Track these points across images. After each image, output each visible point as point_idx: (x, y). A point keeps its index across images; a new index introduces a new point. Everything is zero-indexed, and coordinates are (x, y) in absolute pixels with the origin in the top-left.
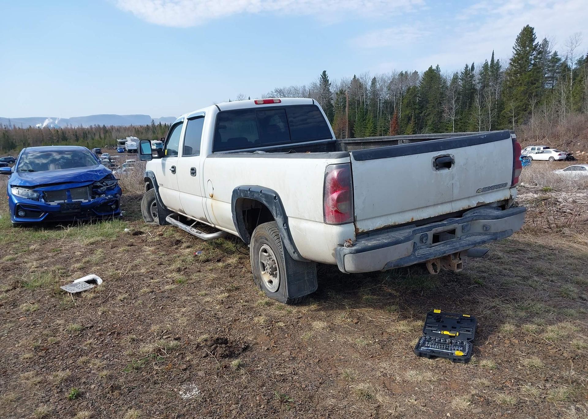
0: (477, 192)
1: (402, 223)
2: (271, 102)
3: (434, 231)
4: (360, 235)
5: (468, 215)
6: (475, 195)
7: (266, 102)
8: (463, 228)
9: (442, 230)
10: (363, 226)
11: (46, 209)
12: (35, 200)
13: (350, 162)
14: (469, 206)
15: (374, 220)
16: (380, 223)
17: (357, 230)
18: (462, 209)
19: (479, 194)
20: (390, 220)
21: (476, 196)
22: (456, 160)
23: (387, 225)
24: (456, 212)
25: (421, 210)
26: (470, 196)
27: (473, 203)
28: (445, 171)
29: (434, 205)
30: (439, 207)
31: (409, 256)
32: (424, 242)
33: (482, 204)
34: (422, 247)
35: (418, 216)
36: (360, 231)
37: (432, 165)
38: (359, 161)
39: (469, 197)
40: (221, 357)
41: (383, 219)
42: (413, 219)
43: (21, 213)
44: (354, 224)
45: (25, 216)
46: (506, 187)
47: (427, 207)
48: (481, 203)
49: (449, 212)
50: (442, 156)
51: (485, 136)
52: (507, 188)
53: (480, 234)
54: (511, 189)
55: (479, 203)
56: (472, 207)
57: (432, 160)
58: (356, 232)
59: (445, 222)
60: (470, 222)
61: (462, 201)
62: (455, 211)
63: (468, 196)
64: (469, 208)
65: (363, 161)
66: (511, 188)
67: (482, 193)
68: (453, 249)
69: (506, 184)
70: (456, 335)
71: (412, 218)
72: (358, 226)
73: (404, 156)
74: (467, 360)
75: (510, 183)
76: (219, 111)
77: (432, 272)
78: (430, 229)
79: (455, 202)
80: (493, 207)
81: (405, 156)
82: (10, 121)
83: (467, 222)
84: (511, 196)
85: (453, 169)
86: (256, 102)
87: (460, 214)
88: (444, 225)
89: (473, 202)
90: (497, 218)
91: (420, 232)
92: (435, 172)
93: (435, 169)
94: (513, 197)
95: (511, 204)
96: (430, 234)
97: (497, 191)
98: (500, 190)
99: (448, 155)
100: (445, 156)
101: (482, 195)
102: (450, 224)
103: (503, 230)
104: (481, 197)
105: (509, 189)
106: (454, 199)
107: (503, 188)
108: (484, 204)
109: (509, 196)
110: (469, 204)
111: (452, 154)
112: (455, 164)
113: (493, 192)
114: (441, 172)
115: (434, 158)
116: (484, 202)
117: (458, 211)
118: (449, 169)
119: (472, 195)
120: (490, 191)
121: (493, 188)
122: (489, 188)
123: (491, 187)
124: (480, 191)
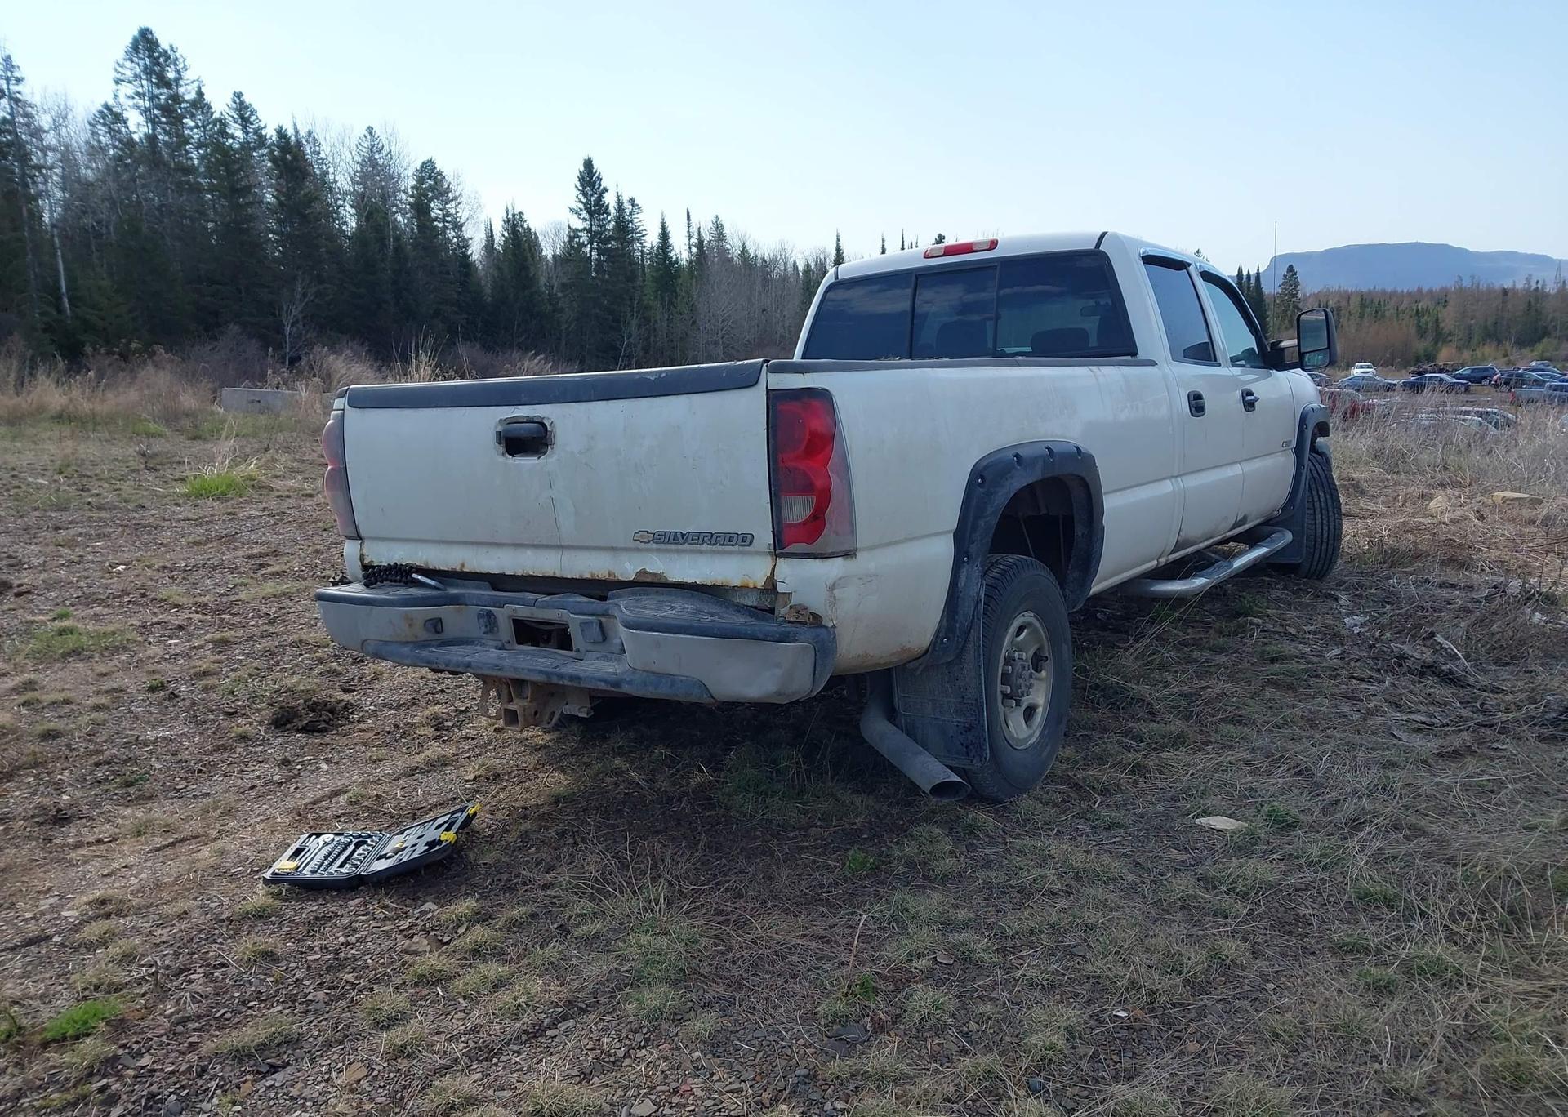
0: (634, 539)
1: (442, 568)
2: (967, 248)
3: (507, 610)
9: (529, 615)
10: (372, 553)
13: (343, 409)
14: (610, 574)
15: (392, 545)
16: (401, 555)
17: (362, 557)
18: (588, 576)
19: (643, 546)
20: (420, 554)
21: (638, 550)
22: (558, 436)
23: (415, 564)
24: (570, 578)
25: (484, 549)
26: (614, 545)
27: (627, 568)
28: (529, 462)
29: (516, 546)
30: (529, 552)
31: (405, 643)
32: (483, 629)
33: (656, 580)
34: (488, 642)
35: (475, 562)
36: (366, 561)
37: (497, 440)
38: (355, 410)
39: (613, 549)
41: (408, 547)
42: (463, 566)
44: (361, 543)
46: (750, 549)
47: (497, 544)
48: (650, 573)
49: (551, 574)
50: (521, 420)
52: (758, 553)
54: (781, 562)
55: (643, 572)
56: (621, 578)
57: (495, 428)
58: (361, 561)
59: (545, 598)
60: (604, 619)
61: (594, 554)
62: (568, 576)
63: (610, 545)
64: (612, 578)
65: (362, 410)
66: (773, 555)
67: (654, 546)
69: (746, 540)
71: (461, 562)
72: (366, 549)
73: (435, 410)
75: (765, 537)
76: (833, 280)
78: (501, 603)
79: (572, 553)
80: (733, 603)
83: (592, 614)
85: (550, 460)
86: (925, 255)
87: (600, 589)
88: (532, 603)
89: (627, 565)
91: (475, 602)
92: (501, 459)
93: (502, 449)
94: (781, 588)
95: (783, 611)
96: (503, 615)
97: (718, 552)
98: (731, 553)
99: (539, 420)
100: (530, 420)
101: (658, 550)
102: (547, 606)
103: (654, 668)
104: (655, 557)
105: (769, 558)
106: (566, 543)
107: (736, 548)
108: (663, 581)
109: (760, 580)
110: (612, 569)
111: (548, 418)
112: (554, 446)
113: (701, 551)
114: (518, 462)
115: (501, 421)
116: (662, 575)
117: (577, 577)
118: (539, 458)
119: (621, 545)
120: (686, 546)
121: (690, 537)
122: (677, 538)
123: (683, 535)
124: (642, 537)
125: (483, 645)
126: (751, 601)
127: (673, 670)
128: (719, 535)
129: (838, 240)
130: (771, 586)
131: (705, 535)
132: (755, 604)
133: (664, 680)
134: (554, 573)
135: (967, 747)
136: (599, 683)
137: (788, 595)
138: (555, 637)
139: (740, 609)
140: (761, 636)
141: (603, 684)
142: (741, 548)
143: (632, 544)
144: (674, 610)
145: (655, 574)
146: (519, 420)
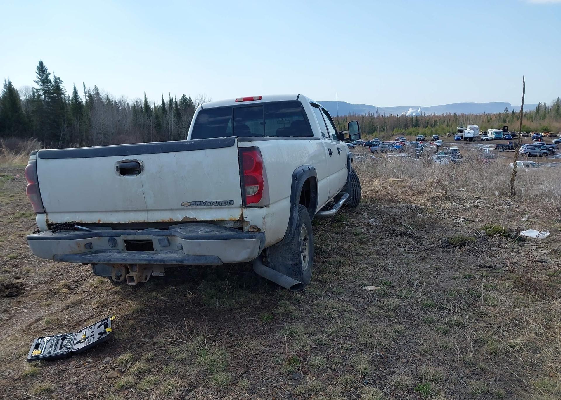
0: (181, 205)
1: (89, 223)
2: (251, 99)
3: (124, 237)
6: (181, 208)
7: (245, 100)
8: (160, 242)
9: (133, 238)
10: (52, 219)
13: (35, 159)
14: (170, 219)
15: (62, 215)
16: (67, 218)
17: (47, 221)
18: (160, 221)
19: (185, 208)
20: (78, 217)
21: (183, 209)
22: (146, 167)
23: (75, 222)
24: (153, 222)
25: (110, 213)
26: (173, 208)
27: (179, 217)
28: (132, 178)
29: (125, 211)
30: (132, 214)
31: (76, 254)
32: (111, 246)
33: (192, 220)
34: (113, 251)
35: (106, 219)
36: (50, 222)
37: (116, 170)
38: (43, 160)
39: (171, 210)
41: (72, 215)
42: (99, 221)
44: (46, 215)
46: (233, 206)
47: (116, 211)
48: (189, 218)
49: (143, 221)
50: (128, 161)
51: (192, 143)
52: (236, 207)
54: (245, 210)
55: (186, 218)
56: (175, 221)
57: (115, 165)
59: (139, 231)
60: (169, 237)
61: (163, 212)
62: (151, 222)
63: (170, 208)
64: (172, 221)
66: (242, 208)
67: (191, 207)
69: (231, 203)
71: (98, 219)
72: (49, 217)
73: (85, 159)
75: (238, 201)
76: (201, 109)
78: (119, 235)
79: (153, 212)
82: (377, 110)
83: (164, 236)
85: (142, 176)
86: (236, 101)
87: (165, 226)
88: (136, 233)
89: (178, 215)
91: (108, 235)
92: (118, 177)
93: (118, 173)
94: (246, 220)
95: (246, 228)
96: (120, 240)
97: (219, 208)
98: (224, 208)
99: (136, 161)
100: (132, 161)
101: (192, 209)
102: (142, 234)
103: (198, 254)
106: (150, 209)
107: (227, 206)
108: (195, 220)
109: (237, 218)
110: (171, 217)
111: (140, 160)
112: (144, 171)
113: (211, 208)
114: (126, 178)
115: (118, 162)
116: (194, 218)
117: (155, 222)
118: (137, 176)
119: (176, 208)
120: (205, 207)
121: (207, 203)
122: (201, 204)
123: (204, 203)
124: (185, 204)
125: (110, 252)
126: (231, 225)
127: (207, 254)
128: (219, 202)
129: (145, 95)
130: (242, 219)
131: (213, 202)
132: (232, 226)
133: (202, 258)
134: (144, 221)
135: (295, 272)
136: (173, 262)
137: (249, 222)
138: (147, 246)
139: (226, 229)
140: (243, 238)
141: (175, 262)
142: (229, 206)
144: (202, 231)
145: (191, 218)
146: (127, 161)
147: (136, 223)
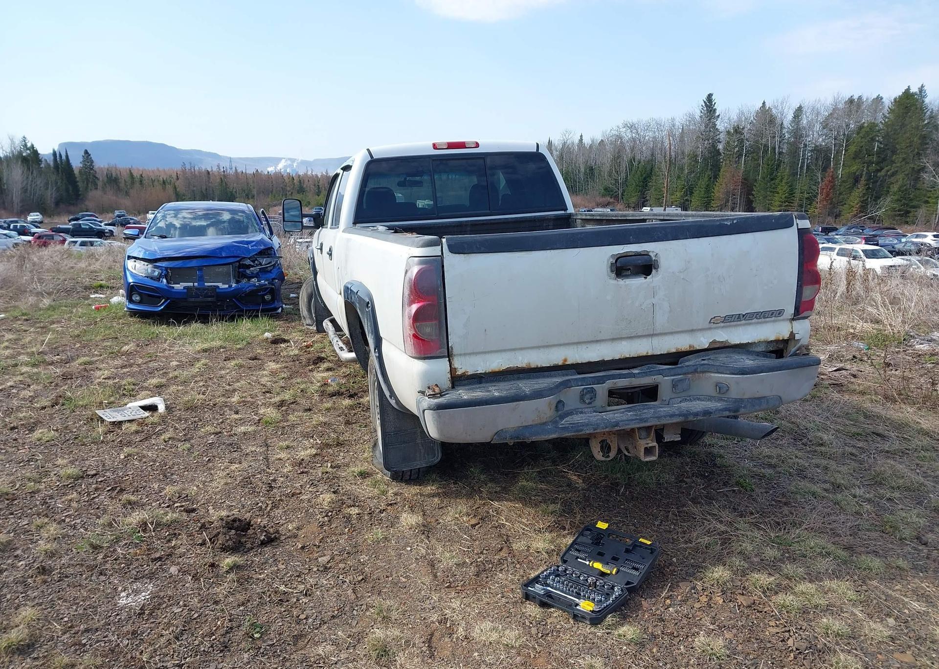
0: (710, 322)
1: (544, 365)
2: (462, 145)
3: (609, 384)
4: (457, 380)
5: (692, 361)
6: (708, 327)
7: (451, 146)
8: (674, 385)
9: (627, 384)
10: (464, 366)
11: (165, 294)
12: (154, 280)
13: (440, 254)
14: (690, 347)
15: (487, 356)
16: (498, 363)
17: (452, 370)
18: (674, 350)
19: (715, 325)
20: (520, 358)
21: (710, 329)
22: (663, 263)
23: (514, 367)
24: (661, 354)
25: (584, 346)
26: (695, 328)
27: (703, 341)
28: (638, 282)
29: (613, 340)
30: (624, 343)
31: (545, 424)
32: (587, 401)
33: (722, 345)
34: (586, 410)
35: (577, 356)
36: (459, 373)
37: (609, 269)
38: (457, 255)
39: (692, 331)
40: (221, 548)
41: (506, 356)
42: (565, 360)
43: (136, 298)
44: (449, 361)
45: (140, 302)
46: (781, 318)
47: (597, 341)
48: (719, 342)
49: (645, 354)
50: (631, 254)
51: (735, 222)
52: (783, 320)
53: (710, 398)
54: (794, 323)
55: (714, 342)
56: (698, 348)
57: (608, 261)
58: (451, 374)
59: (636, 371)
60: (690, 376)
61: (677, 336)
62: (659, 353)
63: (691, 329)
64: (692, 349)
65: (466, 255)
66: (793, 319)
67: (722, 324)
68: (637, 419)
69: (780, 312)
70: (611, 573)
71: (563, 358)
72: (457, 364)
73: (548, 251)
74: (596, 619)
75: (790, 310)
76: (370, 159)
77: (599, 456)
78: (601, 380)
79: (660, 338)
80: (754, 352)
81: (552, 251)
82: (231, 161)
83: (683, 374)
84: (792, 335)
85: (655, 279)
86: (435, 146)
87: (674, 359)
88: (634, 376)
89: (702, 339)
90: (743, 372)
91: (580, 384)
92: (613, 282)
93: (613, 275)
94: (795, 337)
96: (602, 390)
97: (761, 323)
98: (768, 322)
99: (645, 254)
100: (637, 254)
101: (723, 327)
102: (645, 374)
104: (720, 332)
105: (788, 321)
106: (658, 332)
108: (727, 345)
109: (786, 336)
110: (691, 343)
111: (653, 252)
112: (659, 269)
113: (750, 324)
114: (627, 283)
115: (613, 256)
116: (727, 341)
117: (665, 353)
118: (646, 278)
119: (700, 327)
120: (743, 322)
121: (748, 316)
122: (740, 317)
123: (744, 316)
124: (717, 320)
125: (581, 413)
128: (766, 312)
131: (757, 313)
132: (764, 350)
133: (763, 400)
134: (647, 353)
137: (800, 340)
138: (650, 393)
139: (758, 354)
142: (776, 318)
143: (707, 325)
144: (746, 361)
145: (722, 342)
146: (629, 254)
147: (633, 358)
